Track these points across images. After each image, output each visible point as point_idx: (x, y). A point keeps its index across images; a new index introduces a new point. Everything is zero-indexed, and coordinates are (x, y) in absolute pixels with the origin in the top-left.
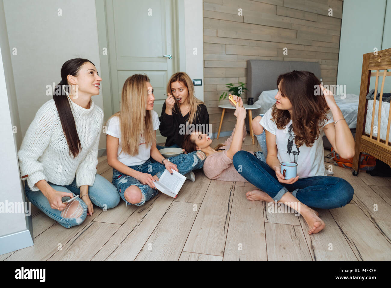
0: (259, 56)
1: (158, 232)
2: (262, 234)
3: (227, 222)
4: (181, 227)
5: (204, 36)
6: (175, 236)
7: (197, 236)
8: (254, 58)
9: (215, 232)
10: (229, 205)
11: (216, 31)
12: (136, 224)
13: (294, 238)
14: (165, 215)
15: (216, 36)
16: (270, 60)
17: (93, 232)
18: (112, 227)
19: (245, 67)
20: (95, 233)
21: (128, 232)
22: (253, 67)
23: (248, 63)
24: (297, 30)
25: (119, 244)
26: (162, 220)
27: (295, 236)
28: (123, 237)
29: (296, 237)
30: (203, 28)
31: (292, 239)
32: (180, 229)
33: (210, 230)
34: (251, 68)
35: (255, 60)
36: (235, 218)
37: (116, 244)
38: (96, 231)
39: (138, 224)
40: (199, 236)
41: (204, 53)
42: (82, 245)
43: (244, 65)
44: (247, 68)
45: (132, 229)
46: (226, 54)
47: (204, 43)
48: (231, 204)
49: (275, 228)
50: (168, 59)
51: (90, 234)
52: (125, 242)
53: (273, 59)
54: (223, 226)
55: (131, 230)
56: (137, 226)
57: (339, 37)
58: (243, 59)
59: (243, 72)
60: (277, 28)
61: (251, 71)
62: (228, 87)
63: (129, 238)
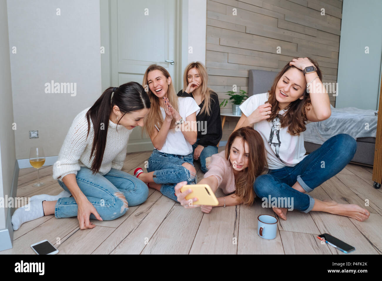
0: (260, 66)
1: (157, 237)
2: (278, 243)
3: (236, 229)
4: (184, 233)
5: (206, 43)
6: (177, 243)
7: (203, 243)
8: (255, 68)
9: (223, 239)
10: (236, 211)
11: (219, 39)
12: (133, 228)
13: (317, 248)
14: (165, 219)
15: (218, 44)
16: (271, 71)
17: (82, 236)
18: (105, 231)
19: (247, 76)
20: (85, 236)
21: (123, 237)
22: (255, 77)
23: (250, 72)
24: (297, 44)
25: (112, 250)
26: (162, 224)
27: (317, 246)
28: (117, 242)
29: (319, 247)
30: (206, 36)
31: (314, 250)
32: (183, 234)
33: (217, 237)
34: (252, 77)
35: (257, 70)
36: (245, 225)
37: (109, 250)
38: (86, 234)
39: (135, 228)
40: (205, 243)
41: (206, 61)
42: (69, 249)
43: (246, 74)
44: (248, 78)
45: (128, 233)
46: (228, 63)
47: (206, 50)
48: (239, 210)
49: (292, 237)
50: (170, 65)
51: (79, 237)
52: (120, 248)
53: (273, 70)
54: (232, 233)
55: (127, 235)
56: (134, 230)
57: (338, 53)
58: (245, 69)
59: (244, 81)
60: (278, 41)
61: (252, 81)
62: (229, 94)
63: (123, 243)
